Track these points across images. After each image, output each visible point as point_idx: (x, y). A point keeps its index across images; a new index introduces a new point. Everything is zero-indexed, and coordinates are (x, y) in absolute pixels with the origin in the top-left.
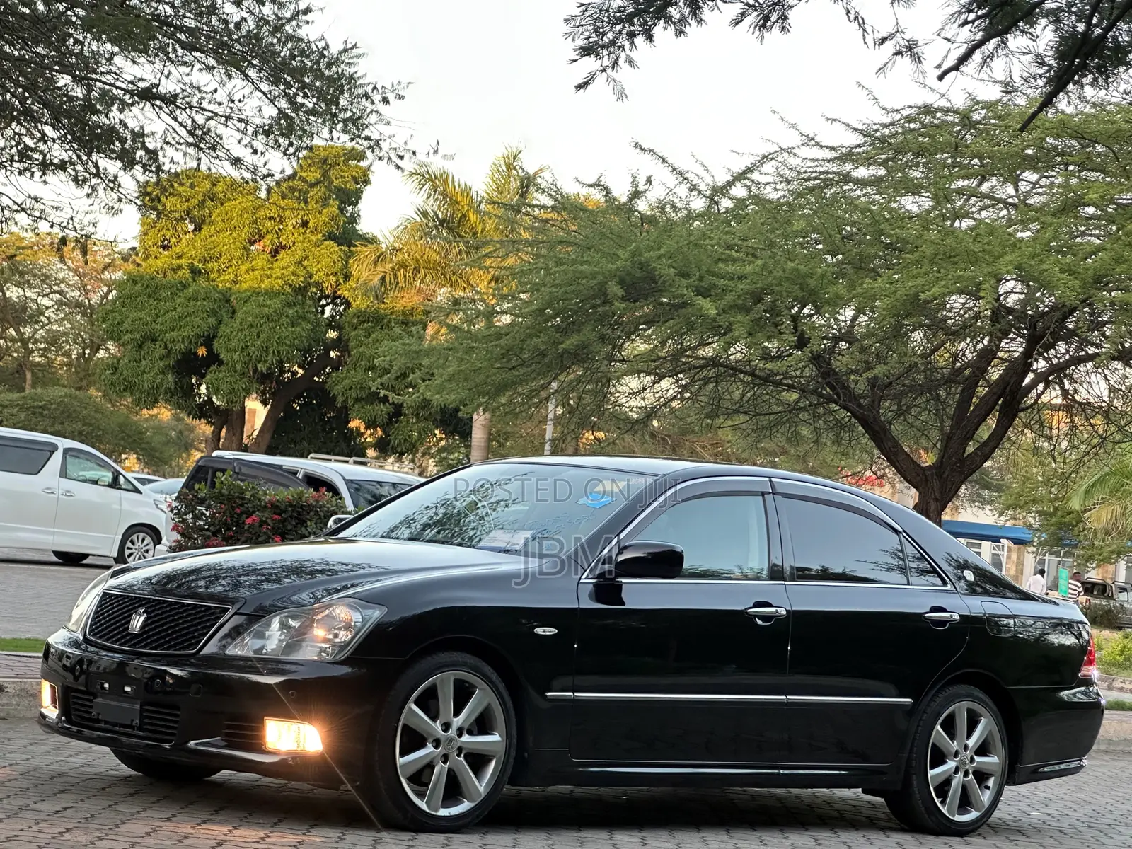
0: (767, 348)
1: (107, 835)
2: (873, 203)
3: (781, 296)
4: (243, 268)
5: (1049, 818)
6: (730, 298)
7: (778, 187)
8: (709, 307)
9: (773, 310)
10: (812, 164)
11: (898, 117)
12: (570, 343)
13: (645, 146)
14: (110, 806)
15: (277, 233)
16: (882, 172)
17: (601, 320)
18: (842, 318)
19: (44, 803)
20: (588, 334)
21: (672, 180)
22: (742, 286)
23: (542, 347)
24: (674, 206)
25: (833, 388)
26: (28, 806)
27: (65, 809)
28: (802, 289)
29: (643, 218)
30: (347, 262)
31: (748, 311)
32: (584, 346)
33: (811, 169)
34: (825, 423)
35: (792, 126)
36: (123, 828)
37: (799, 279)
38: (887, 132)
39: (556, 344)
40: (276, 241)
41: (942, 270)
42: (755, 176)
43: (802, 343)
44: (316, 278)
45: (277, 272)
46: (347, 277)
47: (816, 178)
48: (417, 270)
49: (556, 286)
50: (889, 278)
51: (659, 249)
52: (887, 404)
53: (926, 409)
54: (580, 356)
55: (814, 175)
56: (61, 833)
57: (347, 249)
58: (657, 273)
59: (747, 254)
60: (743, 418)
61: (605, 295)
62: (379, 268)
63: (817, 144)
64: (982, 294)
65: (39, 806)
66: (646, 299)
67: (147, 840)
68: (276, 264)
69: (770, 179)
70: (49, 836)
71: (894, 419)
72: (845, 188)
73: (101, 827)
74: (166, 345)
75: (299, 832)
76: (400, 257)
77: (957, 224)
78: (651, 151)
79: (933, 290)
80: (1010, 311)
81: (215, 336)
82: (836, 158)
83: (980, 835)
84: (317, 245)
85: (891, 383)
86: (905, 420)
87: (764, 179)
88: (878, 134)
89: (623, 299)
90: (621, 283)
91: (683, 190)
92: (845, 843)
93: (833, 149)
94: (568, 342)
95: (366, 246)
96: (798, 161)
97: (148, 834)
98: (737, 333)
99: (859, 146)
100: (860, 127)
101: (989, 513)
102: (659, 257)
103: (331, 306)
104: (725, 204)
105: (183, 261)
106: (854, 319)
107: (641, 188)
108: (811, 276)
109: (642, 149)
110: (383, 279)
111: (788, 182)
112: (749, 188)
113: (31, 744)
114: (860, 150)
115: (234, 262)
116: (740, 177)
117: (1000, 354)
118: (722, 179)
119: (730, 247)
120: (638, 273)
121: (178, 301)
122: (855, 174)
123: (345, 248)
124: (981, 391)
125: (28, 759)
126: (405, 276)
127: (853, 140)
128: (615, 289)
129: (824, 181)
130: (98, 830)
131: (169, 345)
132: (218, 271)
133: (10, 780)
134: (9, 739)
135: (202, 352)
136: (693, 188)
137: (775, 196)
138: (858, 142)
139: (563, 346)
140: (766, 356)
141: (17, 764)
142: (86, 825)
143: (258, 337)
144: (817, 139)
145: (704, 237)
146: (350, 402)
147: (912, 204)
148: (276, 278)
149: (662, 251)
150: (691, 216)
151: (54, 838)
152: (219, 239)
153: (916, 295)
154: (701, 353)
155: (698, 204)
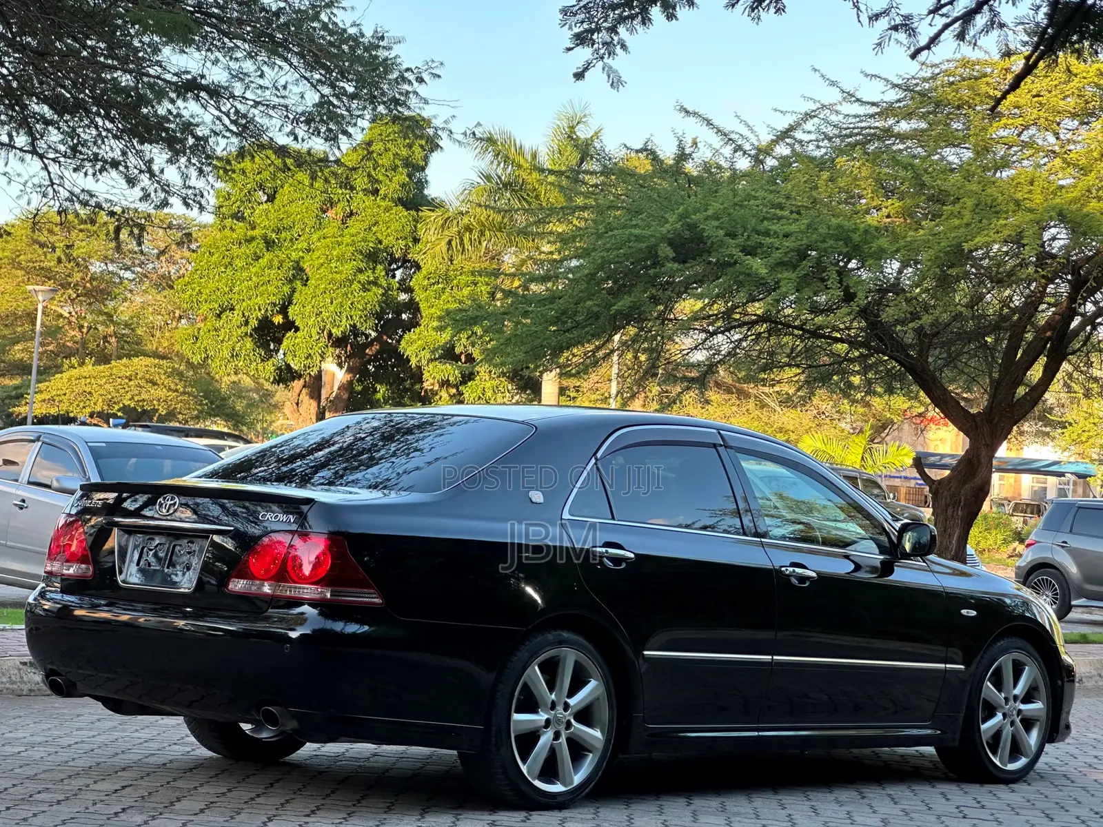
0: (816, 302)
1: (161, 814)
2: (914, 157)
3: (826, 252)
4: (315, 236)
5: (1096, 761)
6: (777, 255)
7: (821, 144)
8: (758, 265)
9: (819, 266)
10: (854, 120)
11: (937, 71)
12: (624, 303)
13: (690, 109)
14: (168, 783)
15: (348, 201)
16: (923, 125)
17: (652, 282)
18: (889, 270)
19: (104, 782)
20: (640, 295)
21: (716, 141)
22: (788, 243)
23: (596, 309)
24: (719, 167)
25: (881, 340)
26: (87, 786)
27: (124, 787)
28: (846, 244)
29: (690, 180)
30: (415, 227)
31: (794, 268)
32: (635, 307)
33: (852, 126)
34: (876, 373)
35: (833, 84)
36: (178, 806)
37: (843, 235)
38: (927, 86)
39: (608, 306)
40: (348, 209)
41: (984, 221)
42: (799, 135)
43: (849, 297)
44: (385, 242)
45: (347, 239)
46: (416, 240)
47: (857, 134)
48: (482, 233)
49: (607, 250)
50: (931, 230)
51: (706, 210)
52: (937, 351)
53: (976, 356)
54: (634, 315)
55: (856, 131)
56: (116, 814)
57: (415, 213)
58: (705, 234)
59: (792, 212)
60: (795, 370)
61: (656, 256)
62: (446, 232)
63: (858, 100)
64: (1025, 241)
65: (99, 786)
66: (695, 259)
67: (201, 816)
68: (346, 231)
69: (813, 137)
70: (105, 817)
71: (945, 366)
72: (887, 142)
73: (155, 805)
74: (243, 314)
75: (350, 804)
76: (466, 220)
77: (998, 174)
78: (695, 113)
79: (977, 240)
80: (1054, 257)
81: (290, 303)
82: (877, 114)
83: (1025, 781)
84: (387, 210)
85: (938, 333)
86: (956, 367)
87: (806, 137)
88: (918, 89)
89: (674, 260)
90: (671, 243)
91: (728, 151)
92: (889, 795)
93: (873, 104)
94: (620, 304)
95: (433, 211)
96: (840, 117)
97: (202, 811)
98: (784, 289)
99: (899, 101)
100: (900, 82)
101: (1052, 450)
102: (706, 219)
103: (401, 270)
104: (770, 162)
105: (257, 232)
106: (900, 272)
107: (688, 151)
108: (855, 230)
109: (687, 112)
110: (449, 243)
111: (830, 139)
112: (792, 146)
113: (99, 720)
114: (901, 105)
115: (307, 230)
116: (785, 134)
117: (1047, 299)
118: (766, 138)
119: (774, 206)
120: (687, 234)
121: (254, 270)
122: (896, 129)
123: (413, 213)
124: (1029, 336)
125: (94, 736)
126: (470, 239)
127: (892, 95)
128: (666, 251)
129: (865, 136)
130: (154, 808)
131: (246, 314)
132: (291, 240)
133: (73, 759)
134: (78, 716)
135: (278, 319)
136: (738, 148)
137: (818, 153)
138: (898, 97)
139: (615, 307)
140: (815, 310)
141: (83, 742)
142: (142, 804)
143: (332, 303)
144: (859, 95)
145: (749, 197)
146: (424, 362)
147: (952, 156)
148: (347, 245)
149: (710, 213)
150: (736, 176)
151: (108, 819)
152: (292, 208)
153: (959, 245)
154: (750, 309)
155: (743, 164)
